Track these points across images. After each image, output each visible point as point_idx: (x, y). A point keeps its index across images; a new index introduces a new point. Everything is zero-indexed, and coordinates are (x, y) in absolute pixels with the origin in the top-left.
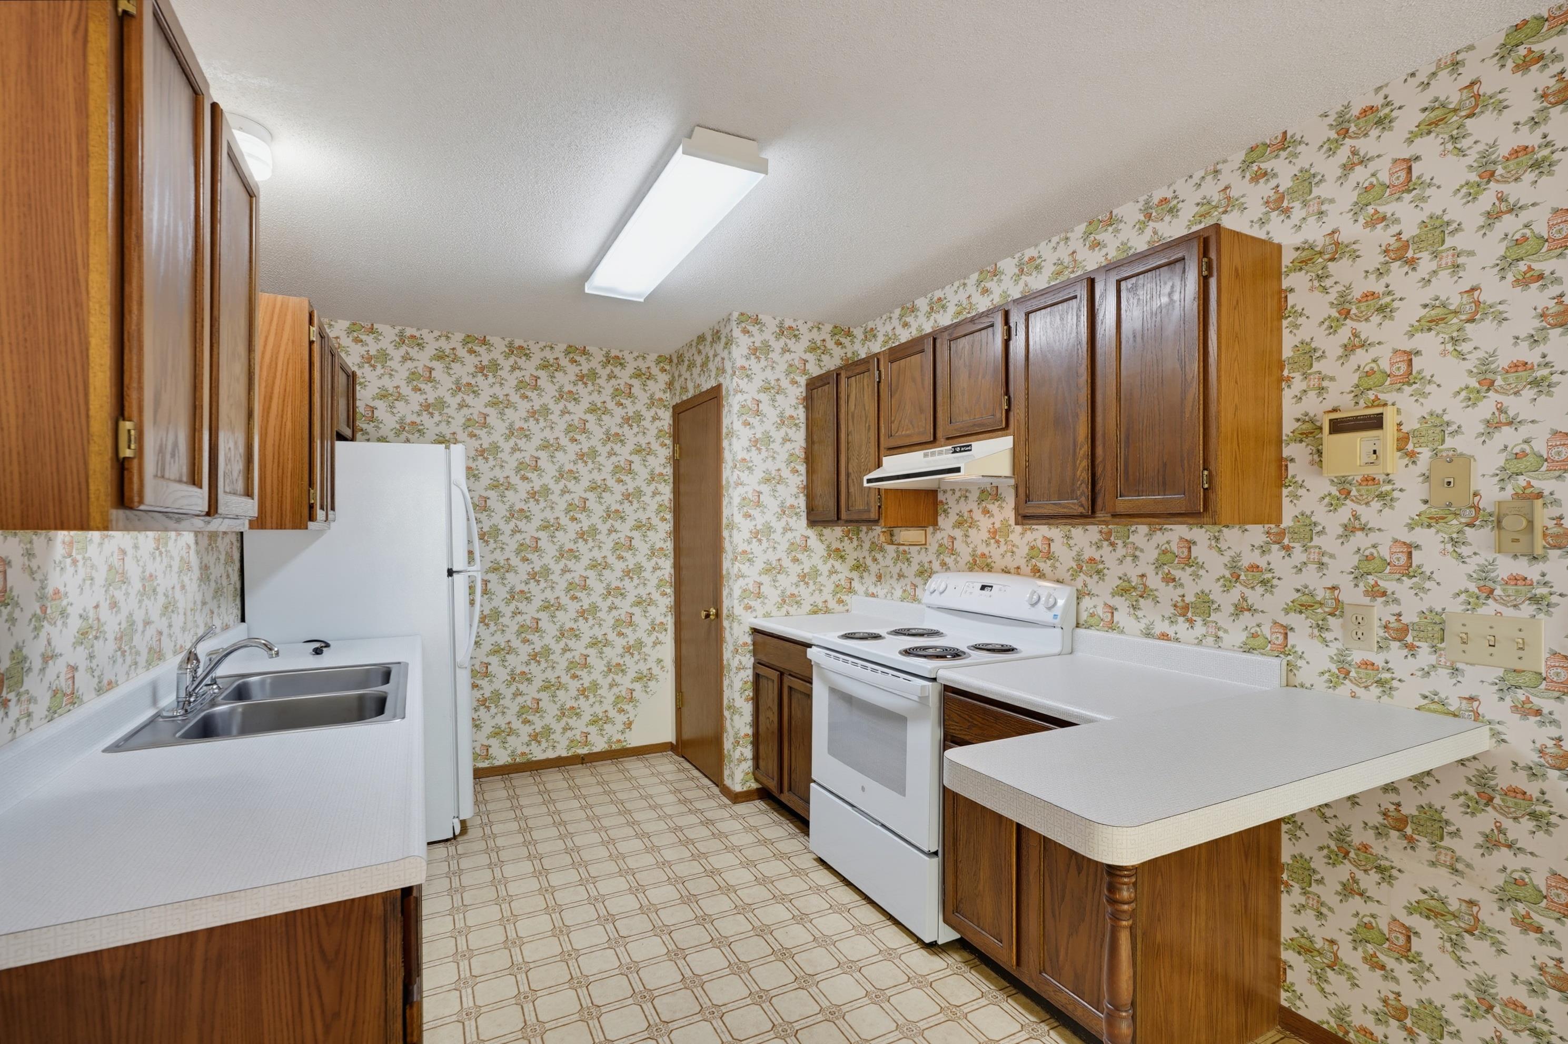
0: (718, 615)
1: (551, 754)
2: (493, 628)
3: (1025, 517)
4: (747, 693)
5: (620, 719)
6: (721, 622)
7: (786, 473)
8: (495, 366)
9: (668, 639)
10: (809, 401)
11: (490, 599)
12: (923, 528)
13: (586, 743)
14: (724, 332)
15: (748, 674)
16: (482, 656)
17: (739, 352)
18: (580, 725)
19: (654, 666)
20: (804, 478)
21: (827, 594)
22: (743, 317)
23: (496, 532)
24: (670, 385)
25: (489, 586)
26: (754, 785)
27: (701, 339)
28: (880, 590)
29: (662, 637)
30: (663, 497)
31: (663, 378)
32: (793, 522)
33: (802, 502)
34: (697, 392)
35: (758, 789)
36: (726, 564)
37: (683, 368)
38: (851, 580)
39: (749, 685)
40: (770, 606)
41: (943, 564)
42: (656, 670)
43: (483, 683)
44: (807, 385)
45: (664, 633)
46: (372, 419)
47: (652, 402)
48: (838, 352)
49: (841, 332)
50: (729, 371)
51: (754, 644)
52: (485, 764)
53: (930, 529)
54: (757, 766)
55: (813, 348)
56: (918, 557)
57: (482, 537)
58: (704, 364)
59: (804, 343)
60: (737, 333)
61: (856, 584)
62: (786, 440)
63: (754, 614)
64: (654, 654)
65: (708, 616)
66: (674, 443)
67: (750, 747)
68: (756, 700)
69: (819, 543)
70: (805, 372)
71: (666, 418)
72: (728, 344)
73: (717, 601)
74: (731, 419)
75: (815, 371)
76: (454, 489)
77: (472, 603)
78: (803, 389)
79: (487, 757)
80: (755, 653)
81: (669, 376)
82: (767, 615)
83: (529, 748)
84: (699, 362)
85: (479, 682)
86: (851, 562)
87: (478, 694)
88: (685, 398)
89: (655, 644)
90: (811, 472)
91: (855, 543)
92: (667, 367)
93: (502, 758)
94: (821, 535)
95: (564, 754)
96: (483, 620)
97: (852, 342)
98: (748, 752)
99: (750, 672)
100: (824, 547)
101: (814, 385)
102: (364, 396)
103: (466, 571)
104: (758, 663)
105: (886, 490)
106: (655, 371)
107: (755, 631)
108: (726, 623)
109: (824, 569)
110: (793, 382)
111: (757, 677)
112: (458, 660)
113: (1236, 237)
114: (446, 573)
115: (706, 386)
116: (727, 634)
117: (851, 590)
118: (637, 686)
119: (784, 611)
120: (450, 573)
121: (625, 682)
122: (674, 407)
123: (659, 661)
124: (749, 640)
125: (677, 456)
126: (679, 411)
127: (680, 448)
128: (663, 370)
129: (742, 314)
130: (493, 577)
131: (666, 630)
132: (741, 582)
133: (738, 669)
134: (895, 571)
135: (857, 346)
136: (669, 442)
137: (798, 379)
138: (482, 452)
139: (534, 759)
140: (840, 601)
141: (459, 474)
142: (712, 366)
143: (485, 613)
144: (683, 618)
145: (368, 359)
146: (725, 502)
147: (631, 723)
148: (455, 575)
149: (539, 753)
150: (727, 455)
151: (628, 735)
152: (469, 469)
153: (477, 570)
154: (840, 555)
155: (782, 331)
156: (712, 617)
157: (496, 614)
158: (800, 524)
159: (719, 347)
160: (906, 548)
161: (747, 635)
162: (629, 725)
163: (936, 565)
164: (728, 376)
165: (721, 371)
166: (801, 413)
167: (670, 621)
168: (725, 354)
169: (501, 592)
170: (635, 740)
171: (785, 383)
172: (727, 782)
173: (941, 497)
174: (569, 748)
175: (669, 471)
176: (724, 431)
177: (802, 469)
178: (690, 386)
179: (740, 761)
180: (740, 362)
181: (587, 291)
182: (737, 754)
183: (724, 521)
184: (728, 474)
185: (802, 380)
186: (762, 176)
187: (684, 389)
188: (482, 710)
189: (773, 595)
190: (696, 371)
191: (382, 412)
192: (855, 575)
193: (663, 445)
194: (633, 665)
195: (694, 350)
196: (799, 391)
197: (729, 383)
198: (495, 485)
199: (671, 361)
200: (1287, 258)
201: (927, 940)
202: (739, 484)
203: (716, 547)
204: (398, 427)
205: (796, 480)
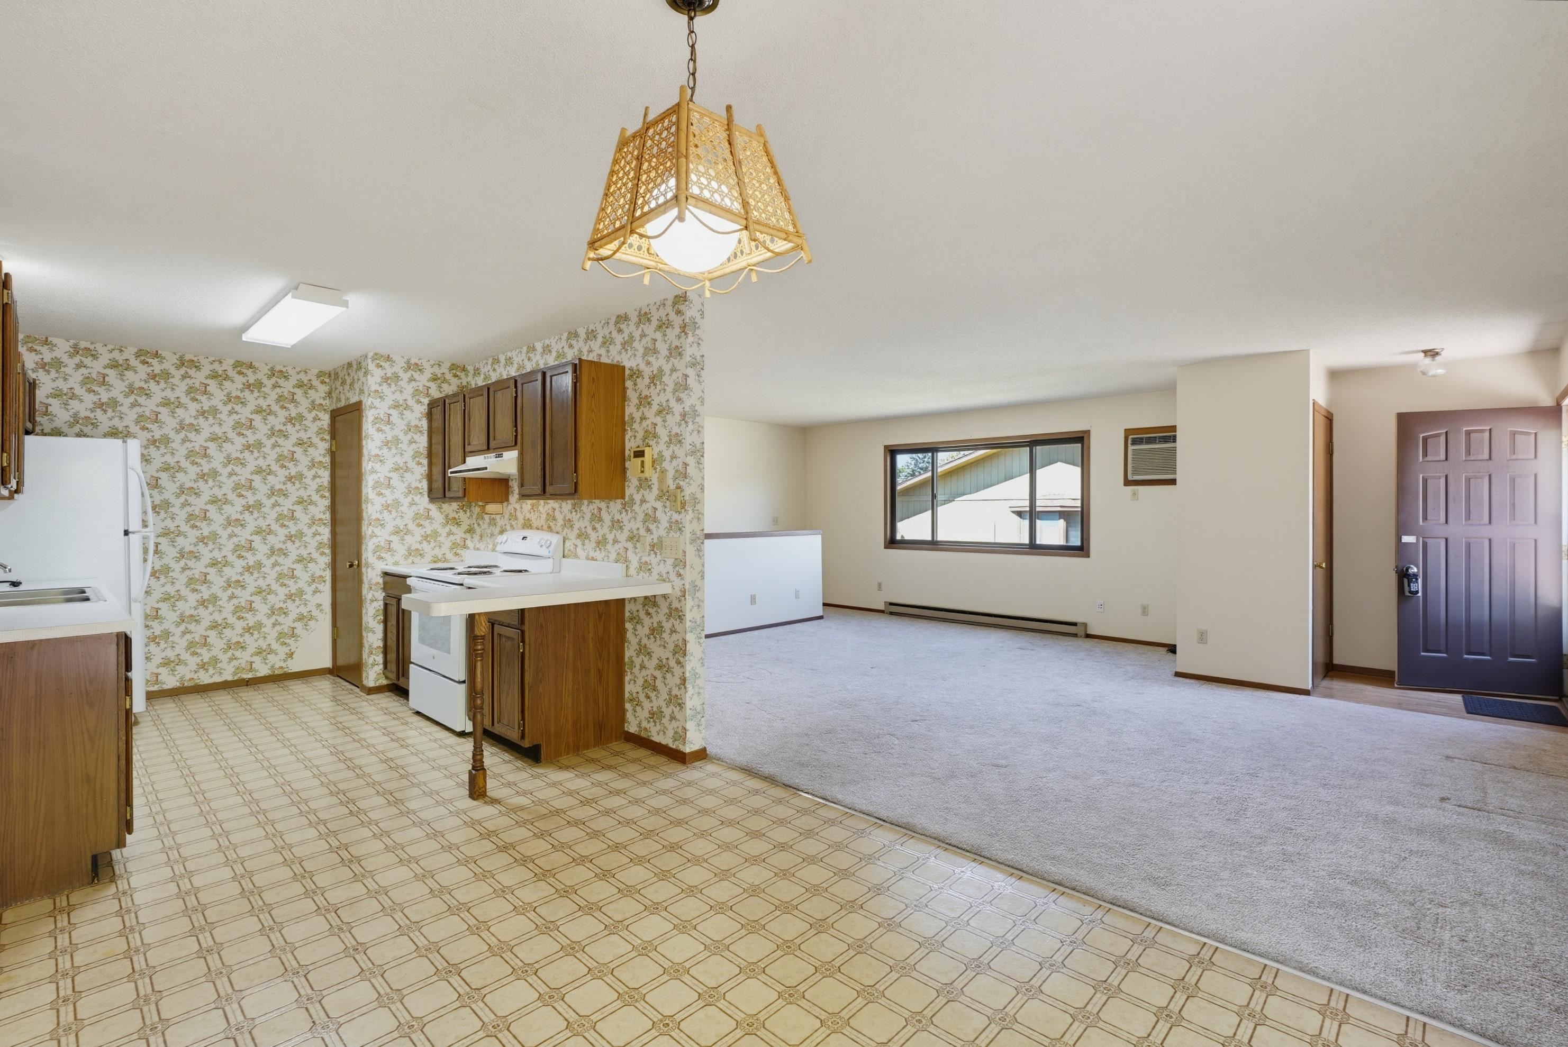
0: (359, 565)
1: (217, 679)
2: (163, 580)
3: (523, 496)
4: (379, 618)
5: (283, 651)
6: (361, 570)
7: (411, 464)
8: (166, 375)
9: (327, 588)
10: (430, 415)
11: (161, 558)
12: (502, 502)
13: (251, 670)
14: (364, 364)
15: (380, 605)
16: (152, 601)
17: (373, 381)
18: (244, 657)
19: (313, 609)
20: (426, 468)
21: (446, 549)
22: (377, 356)
23: (166, 504)
24: (329, 394)
25: (160, 547)
26: (385, 682)
27: (350, 365)
28: (481, 546)
29: (321, 587)
30: (322, 480)
31: (323, 389)
32: (417, 499)
33: (425, 485)
34: (347, 404)
35: (387, 685)
36: (364, 528)
37: (338, 383)
38: (465, 540)
39: (381, 612)
40: (399, 557)
41: (512, 526)
42: (315, 613)
43: (154, 624)
44: (428, 404)
45: (323, 584)
46: (46, 413)
47: (313, 406)
48: (455, 382)
49: (457, 368)
50: (366, 392)
51: (385, 583)
52: (156, 688)
53: (505, 504)
54: (385, 667)
55: (435, 379)
56: (500, 522)
57: (154, 508)
58: (352, 384)
59: (428, 374)
60: (371, 367)
61: (469, 543)
62: (412, 442)
63: (385, 563)
64: (313, 600)
65: (351, 566)
66: (331, 439)
67: (381, 656)
68: (385, 622)
69: (439, 513)
70: (428, 395)
71: (326, 419)
72: (366, 373)
73: (359, 556)
74: (368, 427)
75: (436, 394)
76: (130, 472)
77: (145, 560)
78: (426, 407)
79: (157, 682)
80: (384, 589)
81: (328, 387)
82: (396, 564)
83: (196, 675)
84: (348, 382)
85: (150, 623)
86: (465, 527)
87: (149, 633)
88: (339, 406)
89: (315, 592)
90: (430, 465)
91: (468, 514)
92: (327, 381)
93: (170, 682)
94: (440, 508)
95: (230, 678)
96: (154, 574)
97: (467, 375)
98: (380, 659)
99: (381, 603)
100: (443, 516)
101: (432, 405)
102: (40, 394)
103: (139, 532)
104: (388, 596)
105: (470, 478)
106: (316, 382)
107: (386, 574)
108: (364, 570)
109: (444, 531)
110: (419, 402)
111: (386, 605)
112: (133, 595)
113: (593, 366)
114: (123, 533)
115: (353, 400)
116: (364, 578)
117: (465, 547)
118: (298, 625)
119: (410, 561)
120: (126, 533)
121: (288, 622)
122: (332, 411)
123: (319, 605)
124: (381, 581)
125: (334, 449)
126: (335, 415)
127: (336, 443)
128: (323, 382)
129: (376, 354)
130: (164, 541)
131: (324, 581)
132: (375, 540)
133: (372, 601)
134: (489, 531)
135: (470, 378)
136: (328, 437)
137: (422, 400)
138: (153, 442)
139: (201, 683)
140: (456, 554)
141: (135, 459)
142: (357, 386)
143: (155, 569)
144: (338, 573)
145: (43, 366)
146: (364, 483)
147: (292, 654)
148: (130, 535)
149: (205, 678)
150: (365, 452)
151: (290, 661)
152: (142, 455)
153: (150, 532)
154: (457, 522)
155: (409, 366)
156: (355, 567)
157: (166, 569)
158: (423, 501)
159: (361, 374)
160: (494, 516)
161: (379, 577)
162: (291, 655)
163: (508, 527)
164: (366, 395)
165: (362, 391)
166: (424, 423)
167: (328, 575)
168: (363, 379)
169: (172, 552)
170: (295, 666)
171: (411, 402)
172: (365, 682)
173: (510, 483)
174: (235, 674)
175: (327, 460)
176: (364, 434)
177: (425, 462)
178: (343, 397)
179: (373, 665)
180: (374, 387)
181: (244, 339)
182: (371, 661)
183: (363, 498)
184: (367, 466)
185: (426, 401)
186: (344, 309)
187: (339, 400)
188: (153, 646)
189: (401, 550)
190: (347, 387)
191: (55, 406)
192: (468, 536)
193: (323, 439)
194: (294, 609)
195: (345, 372)
196: (424, 408)
197: (367, 402)
198: (166, 468)
199: (330, 376)
200: (627, 372)
201: (458, 729)
202: (373, 471)
203: (358, 519)
204: (72, 420)
205: (421, 470)
